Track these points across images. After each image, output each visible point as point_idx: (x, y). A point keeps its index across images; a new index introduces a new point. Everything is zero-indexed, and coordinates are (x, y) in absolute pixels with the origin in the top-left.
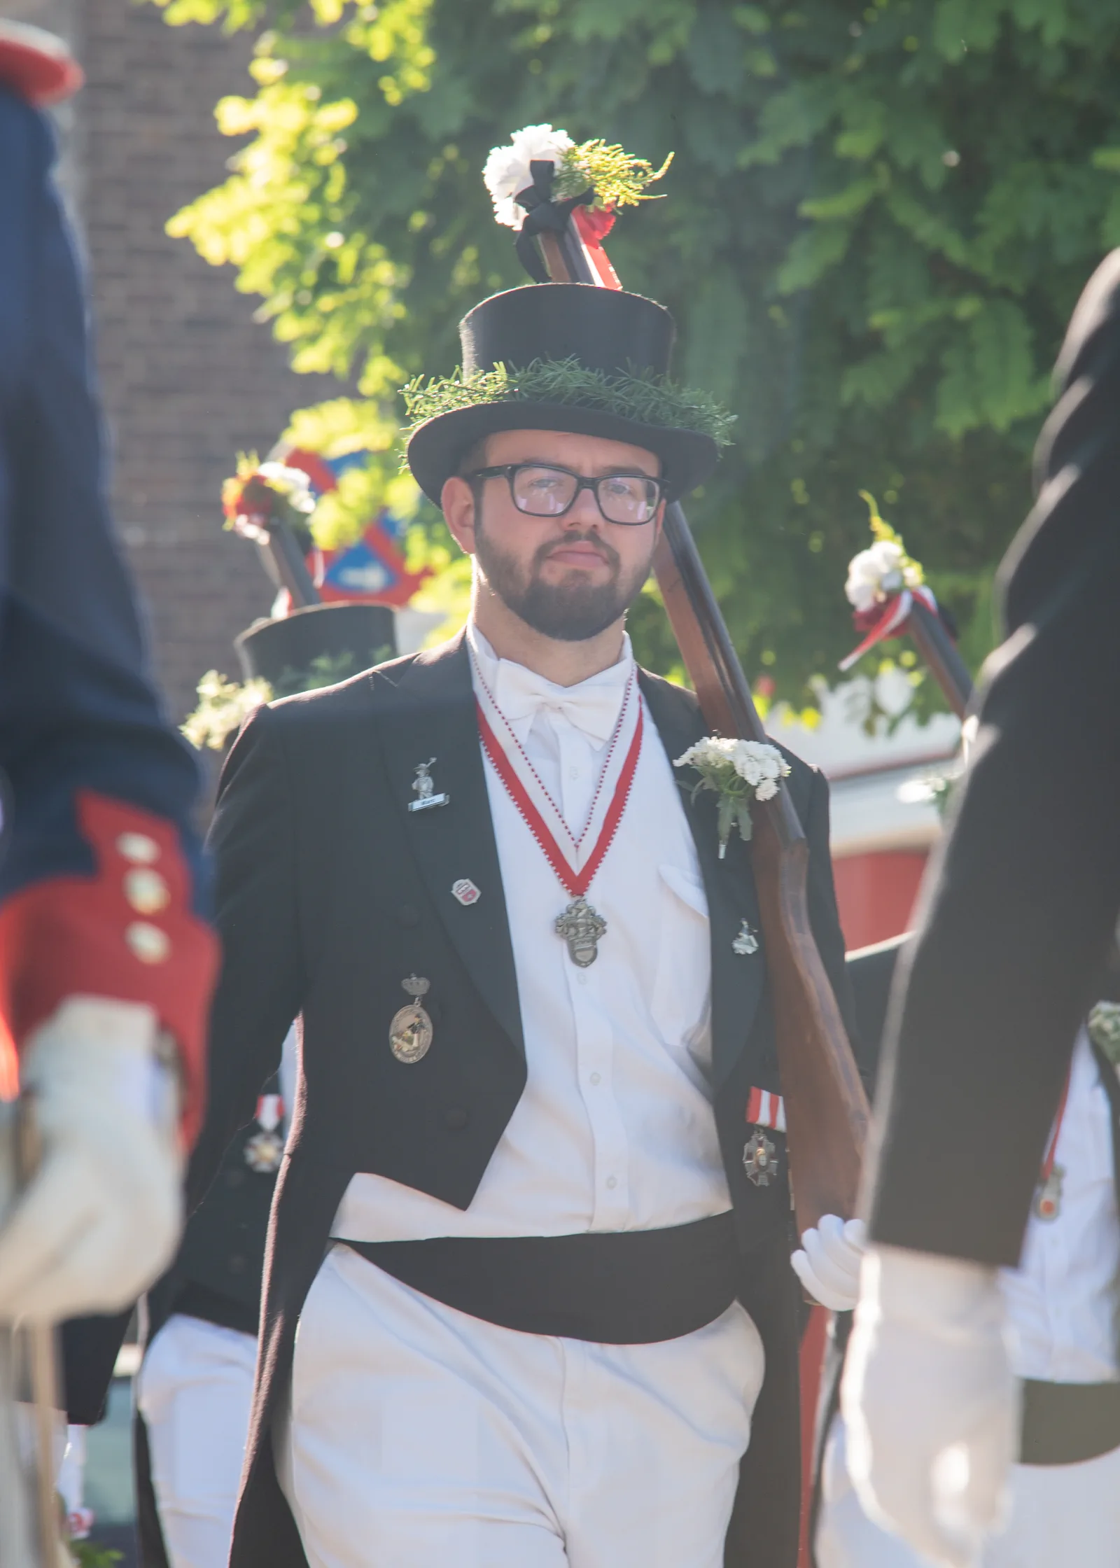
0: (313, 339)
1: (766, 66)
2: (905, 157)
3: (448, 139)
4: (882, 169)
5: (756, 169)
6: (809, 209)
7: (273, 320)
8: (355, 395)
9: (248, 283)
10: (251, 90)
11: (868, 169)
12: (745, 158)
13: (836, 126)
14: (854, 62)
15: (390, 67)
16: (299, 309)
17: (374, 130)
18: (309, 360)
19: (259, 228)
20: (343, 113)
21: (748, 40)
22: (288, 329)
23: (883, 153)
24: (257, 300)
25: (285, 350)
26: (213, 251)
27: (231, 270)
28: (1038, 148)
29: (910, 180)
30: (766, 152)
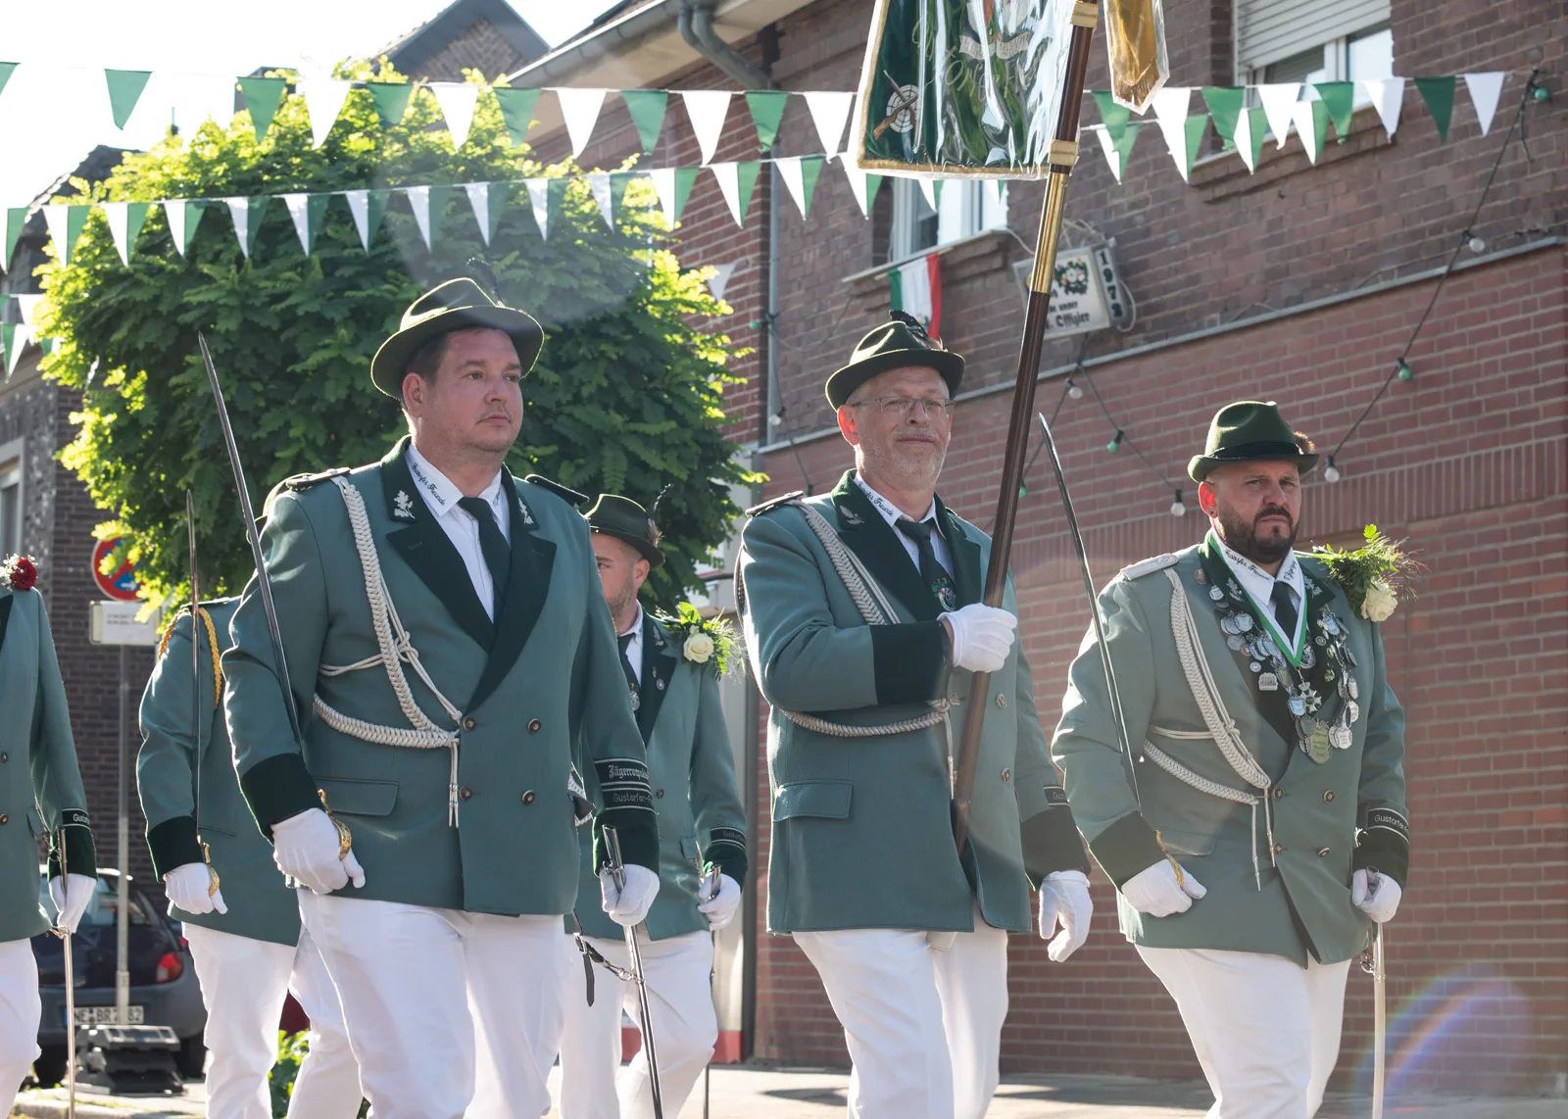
0: (103, 499)
1: (262, 404)
2: (311, 436)
3: (150, 427)
4: (303, 440)
5: (258, 439)
6: (278, 455)
7: (90, 491)
8: (116, 518)
9: (80, 478)
10: (80, 410)
11: (298, 440)
12: (254, 436)
13: (288, 426)
14: (293, 402)
15: (129, 400)
16: (98, 488)
17: (124, 423)
18: (100, 505)
19: (85, 459)
20: (111, 418)
21: (256, 393)
22: (94, 493)
23: (304, 435)
24: (85, 484)
25: (93, 502)
26: (69, 466)
27: (75, 472)
28: (359, 433)
29: (312, 444)
30: (262, 434)
